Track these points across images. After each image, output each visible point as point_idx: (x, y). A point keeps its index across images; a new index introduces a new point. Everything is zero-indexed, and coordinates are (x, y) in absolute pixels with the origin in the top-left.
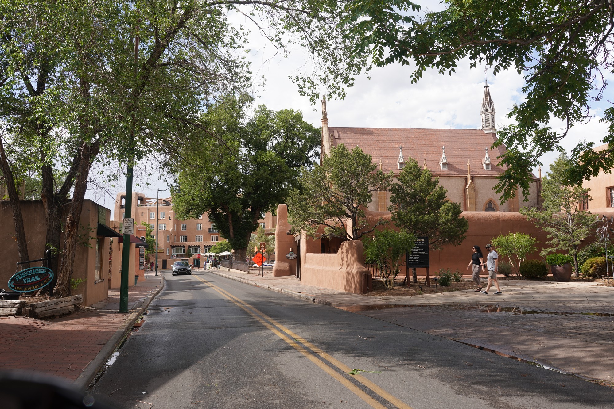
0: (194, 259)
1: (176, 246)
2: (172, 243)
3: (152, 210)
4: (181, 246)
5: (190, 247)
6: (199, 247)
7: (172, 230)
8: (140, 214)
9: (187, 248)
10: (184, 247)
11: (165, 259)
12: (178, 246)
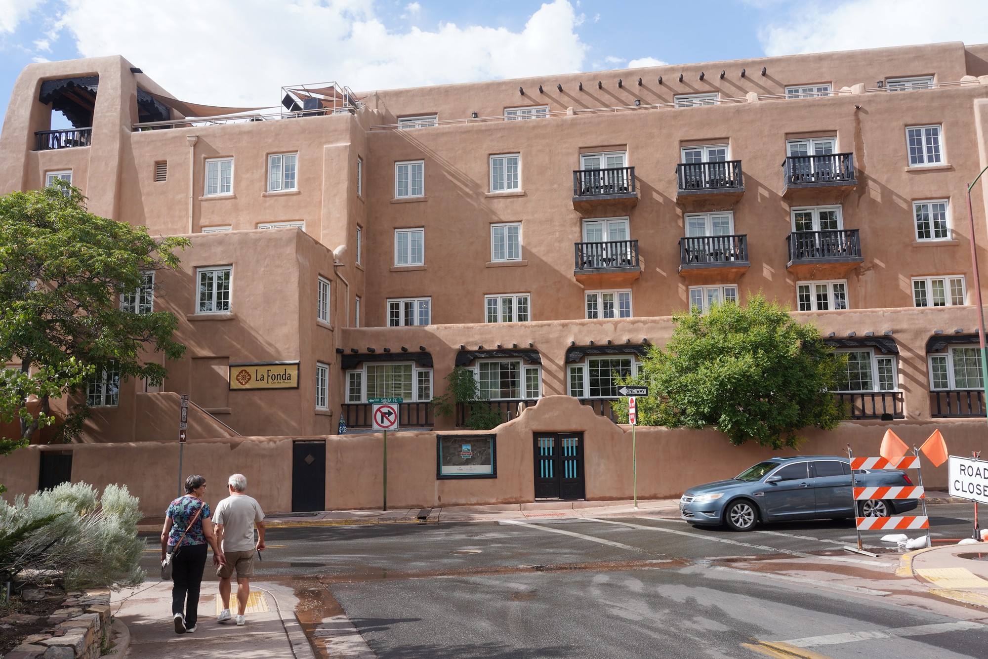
0: (537, 435)
1: (371, 356)
2: (345, 334)
3: (218, 145)
4: (405, 355)
5: (465, 357)
6: (531, 355)
7: (345, 253)
8: (145, 175)
9: (444, 364)
10: (424, 358)
11: (308, 435)
12: (388, 356)
